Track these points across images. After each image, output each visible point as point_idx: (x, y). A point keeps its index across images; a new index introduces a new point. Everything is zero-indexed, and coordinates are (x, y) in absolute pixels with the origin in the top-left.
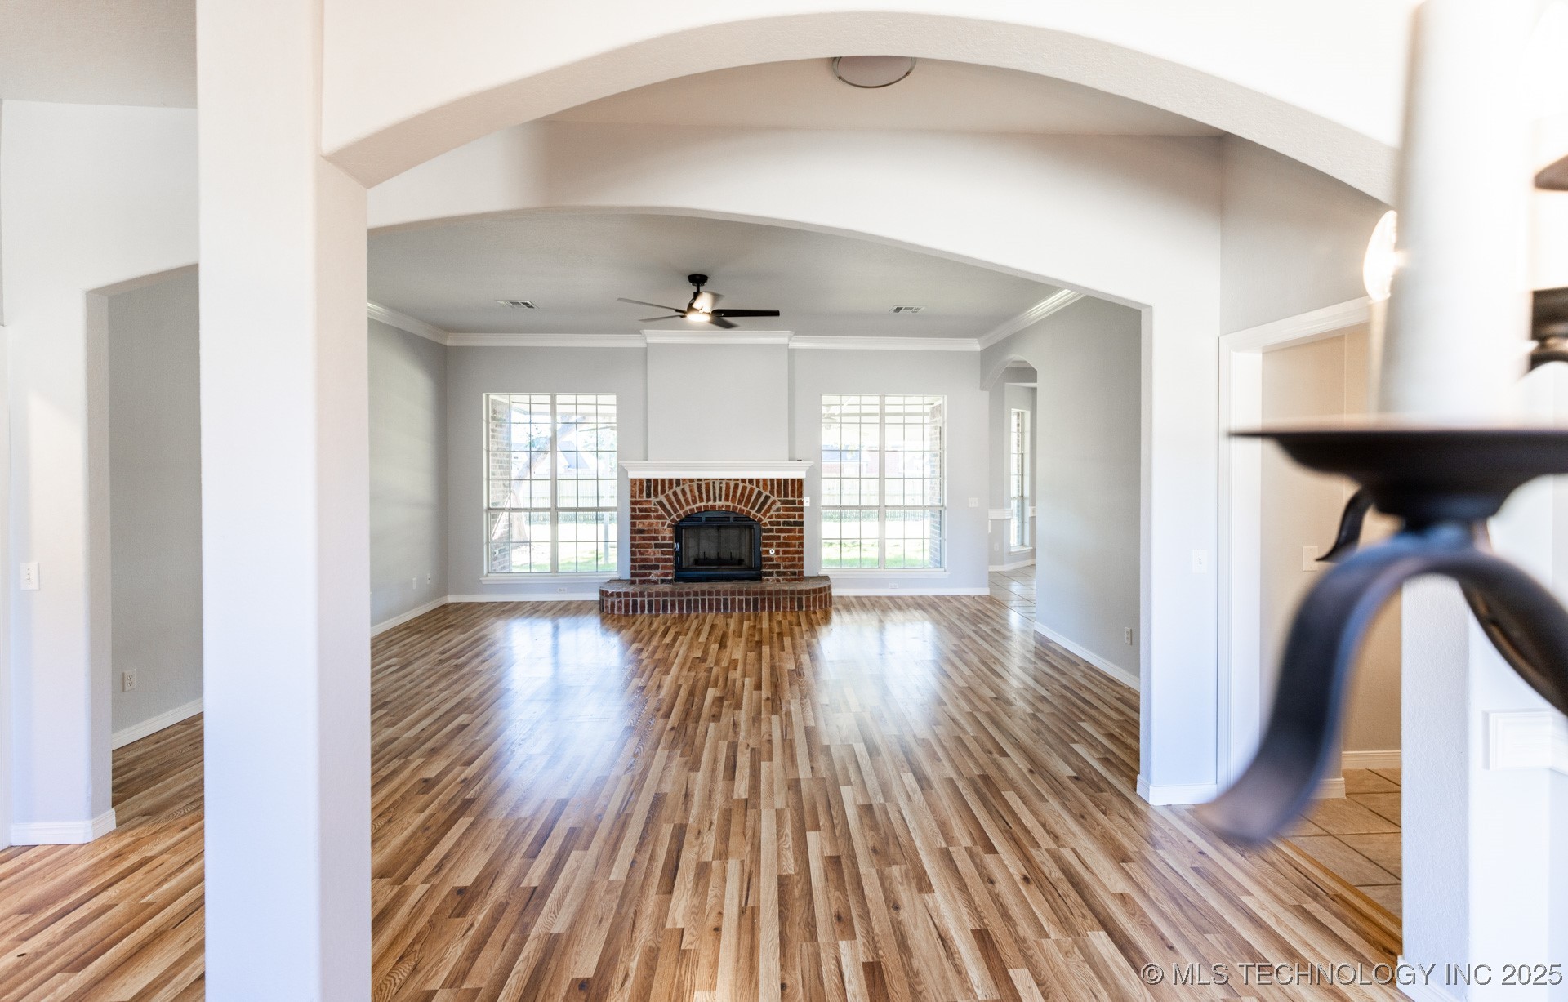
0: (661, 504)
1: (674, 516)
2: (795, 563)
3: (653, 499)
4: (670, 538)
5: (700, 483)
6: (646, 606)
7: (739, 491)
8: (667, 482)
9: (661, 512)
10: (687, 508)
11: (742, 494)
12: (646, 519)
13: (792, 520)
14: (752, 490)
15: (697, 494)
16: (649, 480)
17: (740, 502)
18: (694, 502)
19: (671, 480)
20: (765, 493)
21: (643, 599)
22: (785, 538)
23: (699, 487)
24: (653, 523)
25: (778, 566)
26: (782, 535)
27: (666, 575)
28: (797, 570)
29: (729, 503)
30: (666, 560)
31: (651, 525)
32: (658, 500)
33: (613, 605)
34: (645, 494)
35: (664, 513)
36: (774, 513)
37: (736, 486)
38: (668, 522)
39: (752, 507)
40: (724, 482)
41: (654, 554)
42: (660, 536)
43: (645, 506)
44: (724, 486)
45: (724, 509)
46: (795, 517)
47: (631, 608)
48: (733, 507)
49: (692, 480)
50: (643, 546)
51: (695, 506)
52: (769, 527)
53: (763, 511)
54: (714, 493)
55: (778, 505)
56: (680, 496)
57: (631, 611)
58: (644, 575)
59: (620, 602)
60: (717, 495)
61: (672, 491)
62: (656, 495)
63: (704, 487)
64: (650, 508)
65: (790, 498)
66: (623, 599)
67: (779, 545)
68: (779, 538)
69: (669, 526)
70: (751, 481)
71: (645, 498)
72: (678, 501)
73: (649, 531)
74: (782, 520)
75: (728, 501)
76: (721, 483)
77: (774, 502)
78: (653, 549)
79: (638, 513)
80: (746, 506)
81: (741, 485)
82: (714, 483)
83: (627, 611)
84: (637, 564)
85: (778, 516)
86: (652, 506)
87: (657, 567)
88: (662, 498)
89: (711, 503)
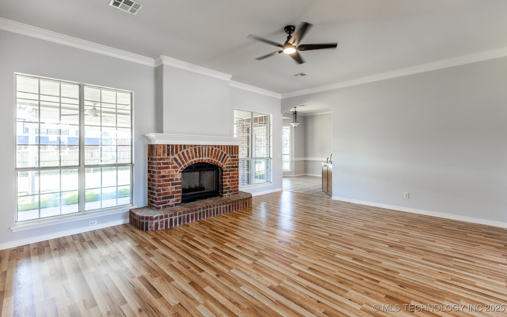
0: (175, 159)
1: (183, 166)
2: (235, 186)
3: (171, 157)
4: (180, 179)
5: (195, 147)
6: (178, 221)
7: (214, 152)
8: (179, 147)
9: (175, 164)
10: (189, 162)
11: (215, 153)
12: (167, 169)
13: (234, 165)
14: (219, 151)
15: (194, 153)
16: (168, 146)
17: (214, 157)
18: (193, 158)
19: (181, 146)
20: (225, 153)
21: (176, 217)
22: (232, 174)
23: (195, 149)
24: (171, 171)
25: (229, 188)
26: (231, 173)
27: (178, 200)
28: (236, 189)
29: (209, 158)
30: (178, 192)
31: (169, 172)
32: (174, 157)
33: (157, 225)
34: (166, 154)
35: (177, 165)
36: (228, 162)
37: (212, 149)
38: (179, 170)
39: (219, 160)
40: (207, 147)
41: (171, 189)
42: (174, 178)
43: (166, 161)
44: (207, 149)
45: (207, 161)
46: (236, 164)
47: (169, 224)
48: (211, 160)
49: (191, 146)
50: (165, 185)
51: (193, 160)
52: (226, 169)
53: (224, 161)
54: (202, 153)
55: (229, 158)
56: (186, 155)
57: (169, 226)
58: (166, 202)
59: (163, 221)
60: (204, 154)
61: (181, 152)
62: (173, 155)
63: (197, 149)
64: (169, 162)
65: (234, 155)
66: (164, 220)
67: (230, 178)
68: (229, 174)
69: (180, 172)
70: (218, 146)
71: (166, 156)
72: (185, 157)
73: (168, 176)
74: (230, 166)
75: (209, 157)
76: (206, 148)
77: (228, 157)
78: (171, 186)
79: (162, 166)
80: (216, 159)
81: (214, 148)
82: (202, 147)
83: (166, 226)
84: (161, 197)
85: (229, 164)
86: (170, 161)
87: (172, 197)
88: (176, 156)
89: (201, 158)
